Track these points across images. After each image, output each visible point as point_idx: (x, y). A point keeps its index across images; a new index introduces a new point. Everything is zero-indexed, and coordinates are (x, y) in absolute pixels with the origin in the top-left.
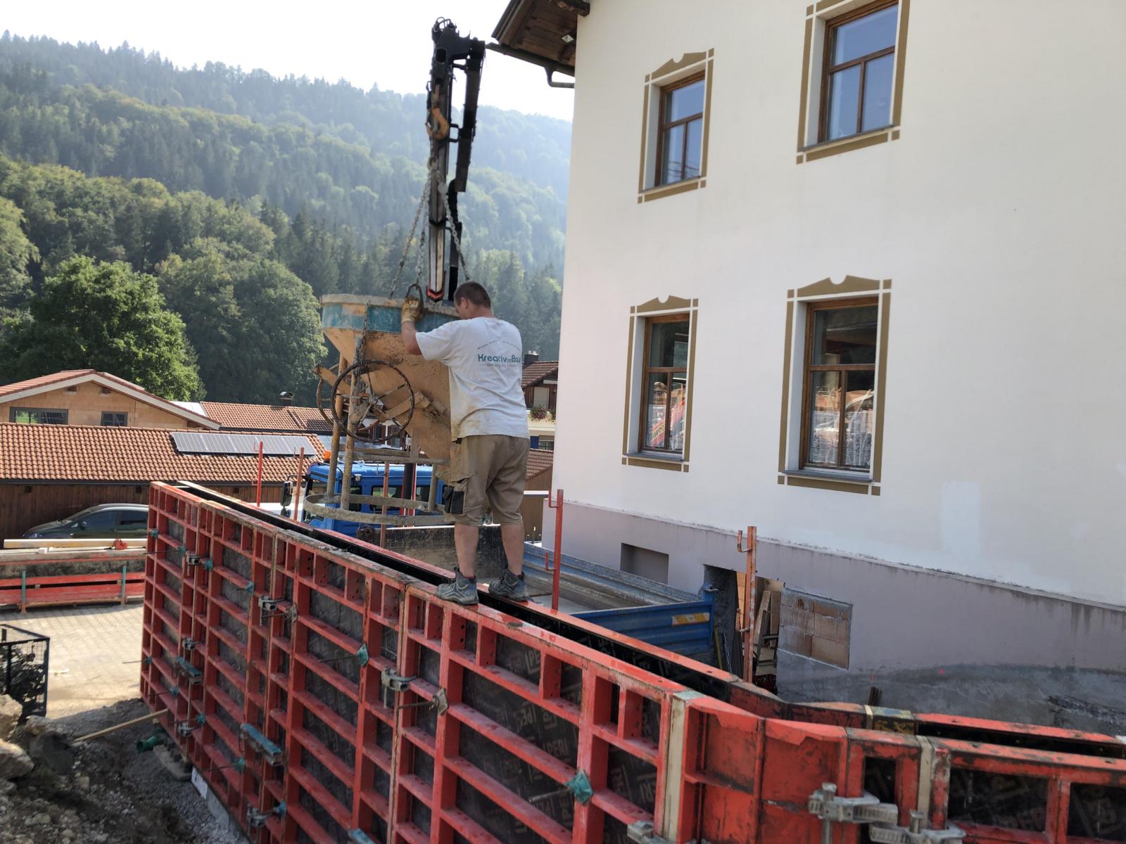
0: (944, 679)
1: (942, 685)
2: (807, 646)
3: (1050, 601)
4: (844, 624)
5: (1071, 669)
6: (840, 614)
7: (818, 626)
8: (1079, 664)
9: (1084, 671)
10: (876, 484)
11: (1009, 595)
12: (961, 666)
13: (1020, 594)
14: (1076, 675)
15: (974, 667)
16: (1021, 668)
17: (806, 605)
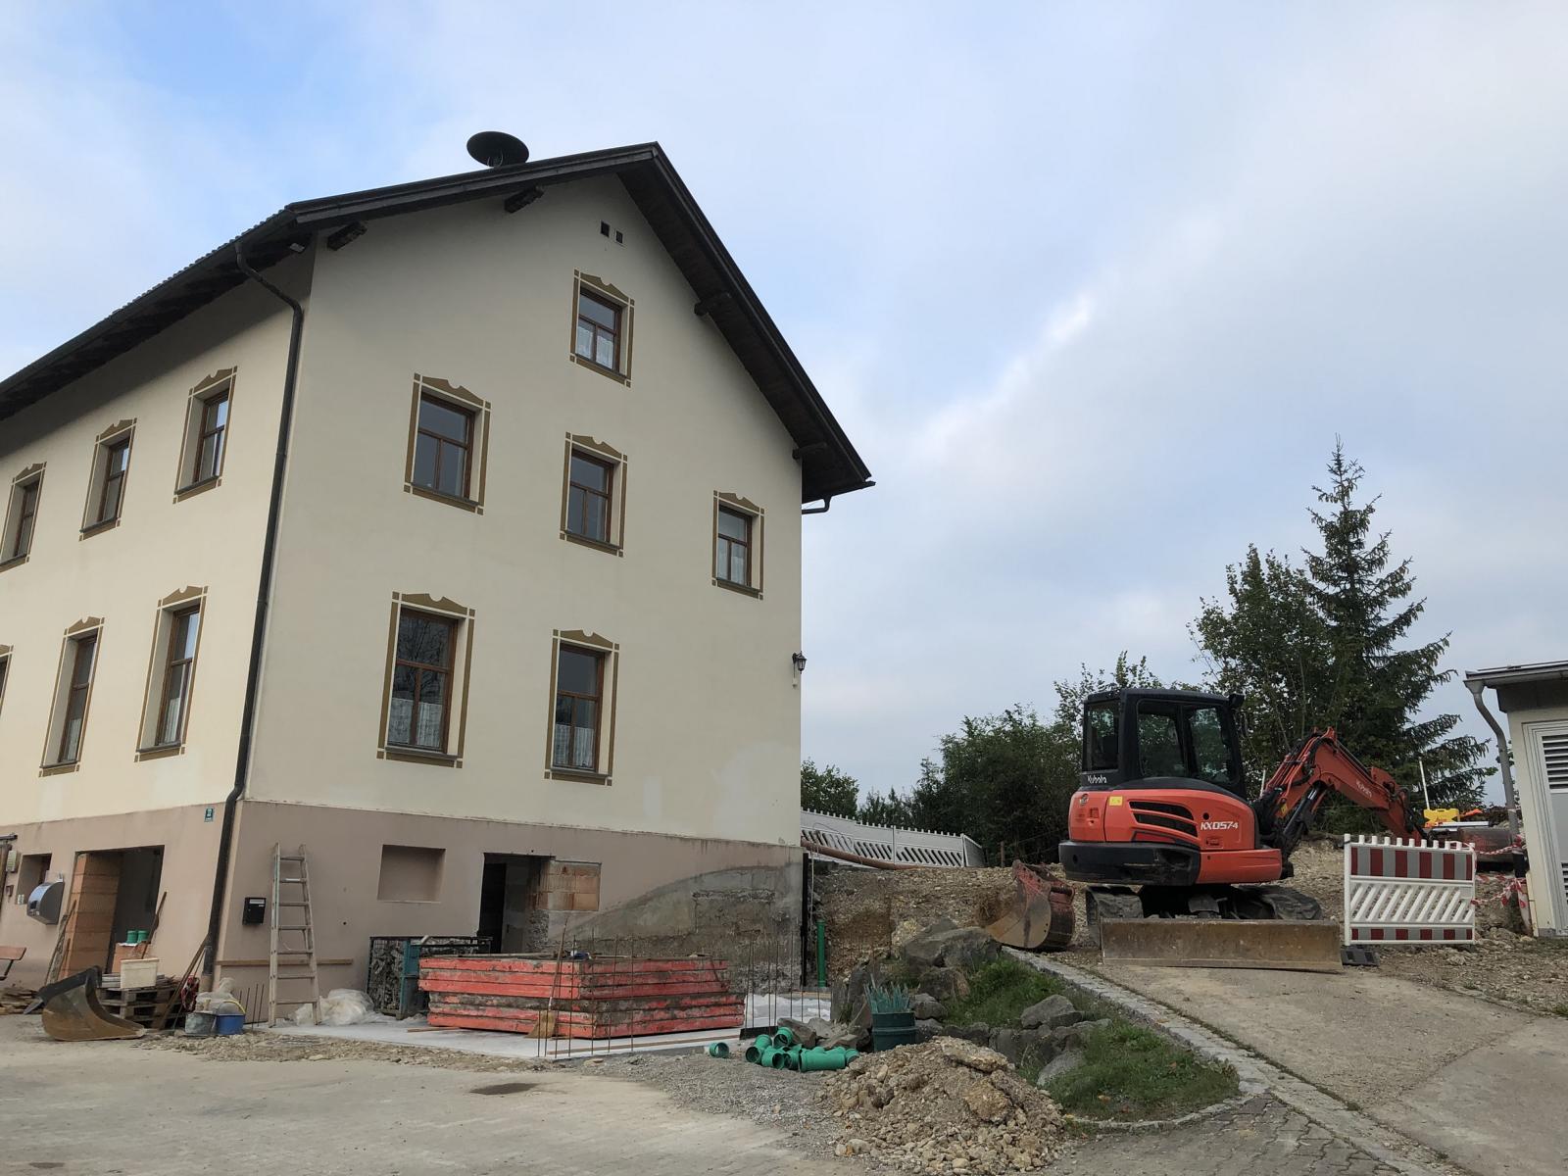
0: (650, 899)
1: (650, 903)
2: (570, 902)
3: (693, 840)
4: (596, 878)
5: (701, 875)
6: (592, 871)
7: (578, 884)
8: (704, 872)
9: (706, 874)
10: (610, 778)
11: (678, 841)
12: (658, 888)
13: (682, 839)
14: (703, 877)
15: (664, 887)
16: (683, 881)
17: (570, 871)
